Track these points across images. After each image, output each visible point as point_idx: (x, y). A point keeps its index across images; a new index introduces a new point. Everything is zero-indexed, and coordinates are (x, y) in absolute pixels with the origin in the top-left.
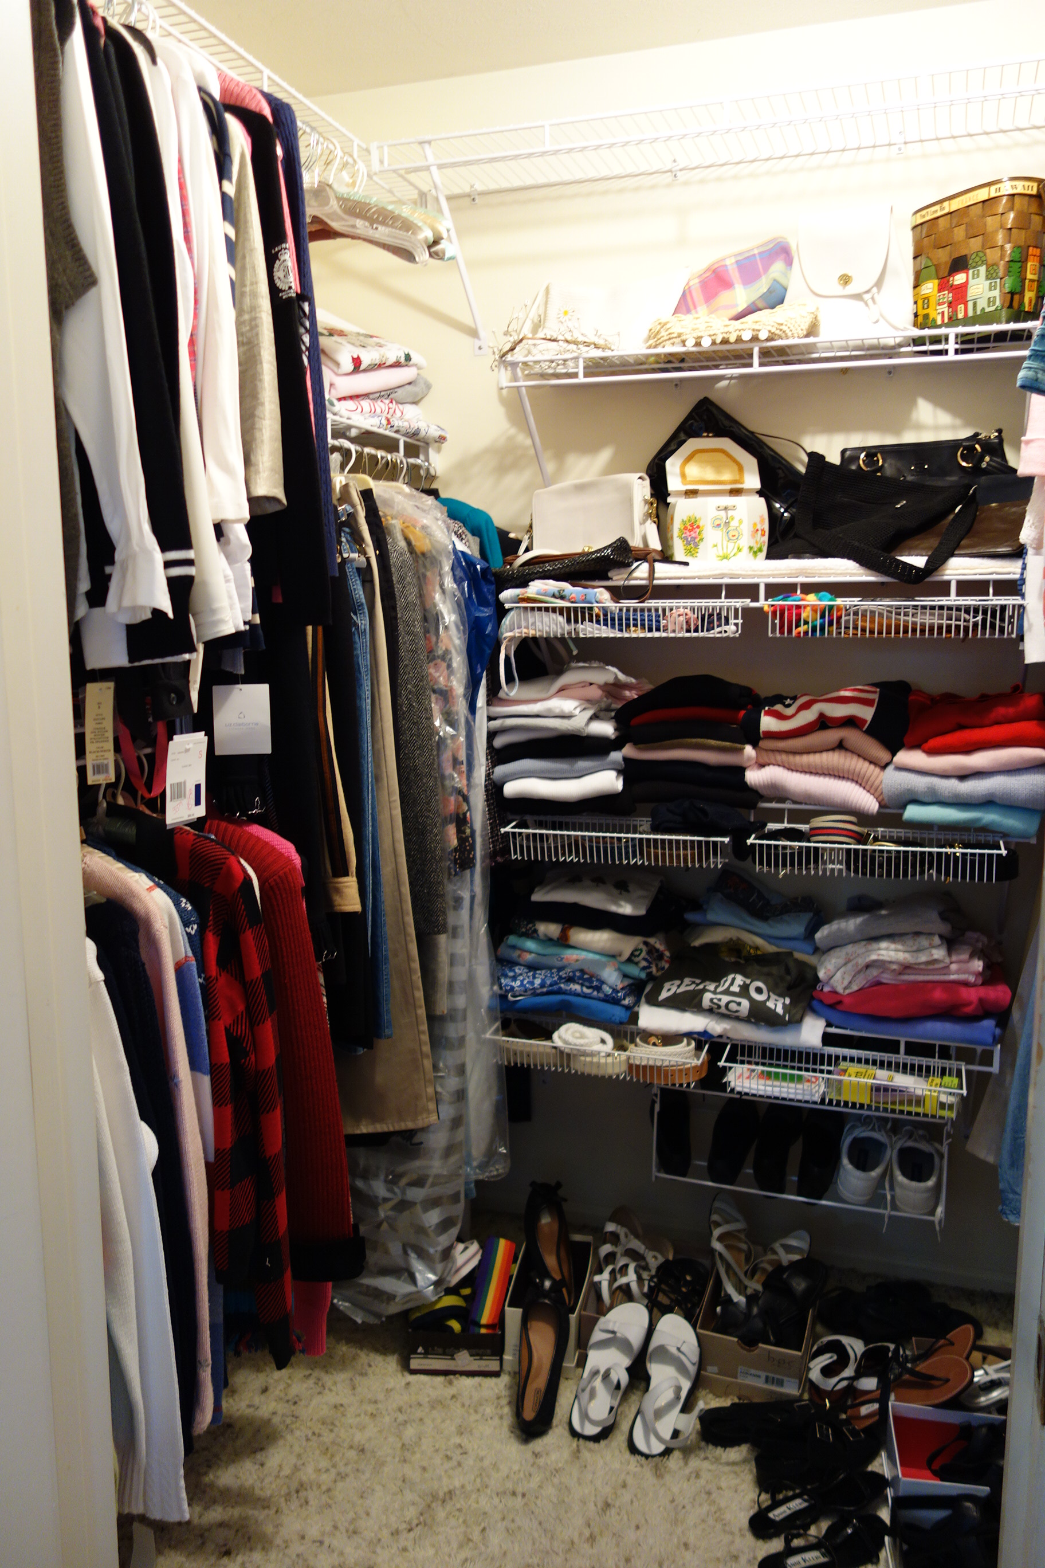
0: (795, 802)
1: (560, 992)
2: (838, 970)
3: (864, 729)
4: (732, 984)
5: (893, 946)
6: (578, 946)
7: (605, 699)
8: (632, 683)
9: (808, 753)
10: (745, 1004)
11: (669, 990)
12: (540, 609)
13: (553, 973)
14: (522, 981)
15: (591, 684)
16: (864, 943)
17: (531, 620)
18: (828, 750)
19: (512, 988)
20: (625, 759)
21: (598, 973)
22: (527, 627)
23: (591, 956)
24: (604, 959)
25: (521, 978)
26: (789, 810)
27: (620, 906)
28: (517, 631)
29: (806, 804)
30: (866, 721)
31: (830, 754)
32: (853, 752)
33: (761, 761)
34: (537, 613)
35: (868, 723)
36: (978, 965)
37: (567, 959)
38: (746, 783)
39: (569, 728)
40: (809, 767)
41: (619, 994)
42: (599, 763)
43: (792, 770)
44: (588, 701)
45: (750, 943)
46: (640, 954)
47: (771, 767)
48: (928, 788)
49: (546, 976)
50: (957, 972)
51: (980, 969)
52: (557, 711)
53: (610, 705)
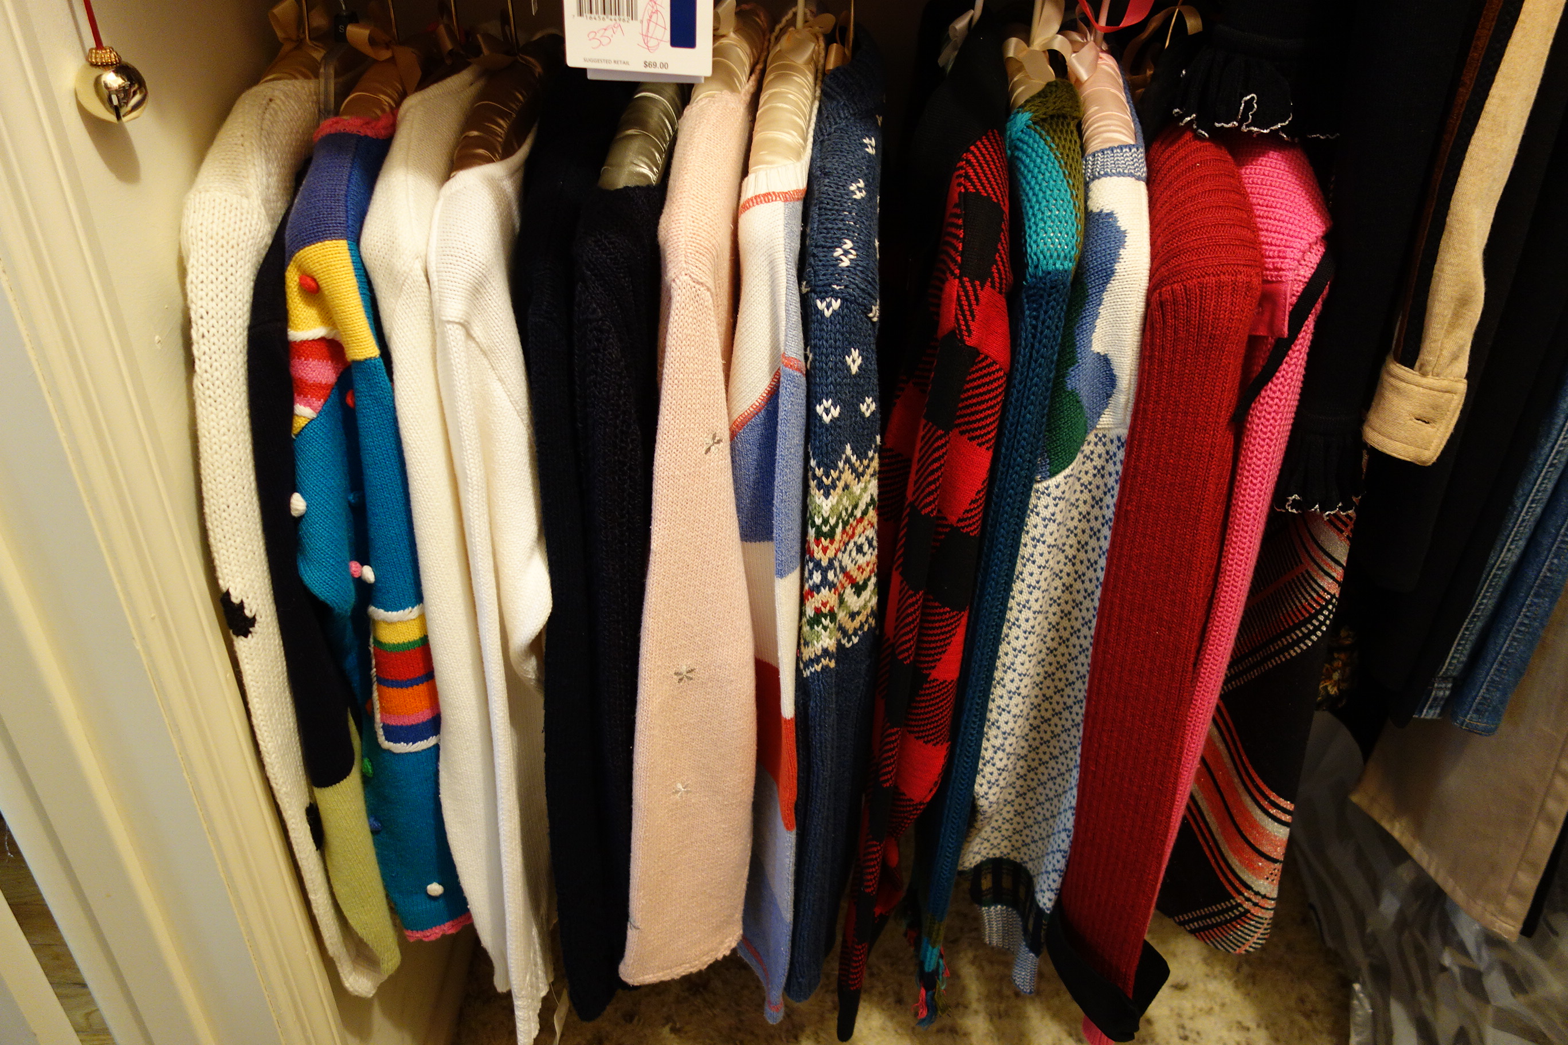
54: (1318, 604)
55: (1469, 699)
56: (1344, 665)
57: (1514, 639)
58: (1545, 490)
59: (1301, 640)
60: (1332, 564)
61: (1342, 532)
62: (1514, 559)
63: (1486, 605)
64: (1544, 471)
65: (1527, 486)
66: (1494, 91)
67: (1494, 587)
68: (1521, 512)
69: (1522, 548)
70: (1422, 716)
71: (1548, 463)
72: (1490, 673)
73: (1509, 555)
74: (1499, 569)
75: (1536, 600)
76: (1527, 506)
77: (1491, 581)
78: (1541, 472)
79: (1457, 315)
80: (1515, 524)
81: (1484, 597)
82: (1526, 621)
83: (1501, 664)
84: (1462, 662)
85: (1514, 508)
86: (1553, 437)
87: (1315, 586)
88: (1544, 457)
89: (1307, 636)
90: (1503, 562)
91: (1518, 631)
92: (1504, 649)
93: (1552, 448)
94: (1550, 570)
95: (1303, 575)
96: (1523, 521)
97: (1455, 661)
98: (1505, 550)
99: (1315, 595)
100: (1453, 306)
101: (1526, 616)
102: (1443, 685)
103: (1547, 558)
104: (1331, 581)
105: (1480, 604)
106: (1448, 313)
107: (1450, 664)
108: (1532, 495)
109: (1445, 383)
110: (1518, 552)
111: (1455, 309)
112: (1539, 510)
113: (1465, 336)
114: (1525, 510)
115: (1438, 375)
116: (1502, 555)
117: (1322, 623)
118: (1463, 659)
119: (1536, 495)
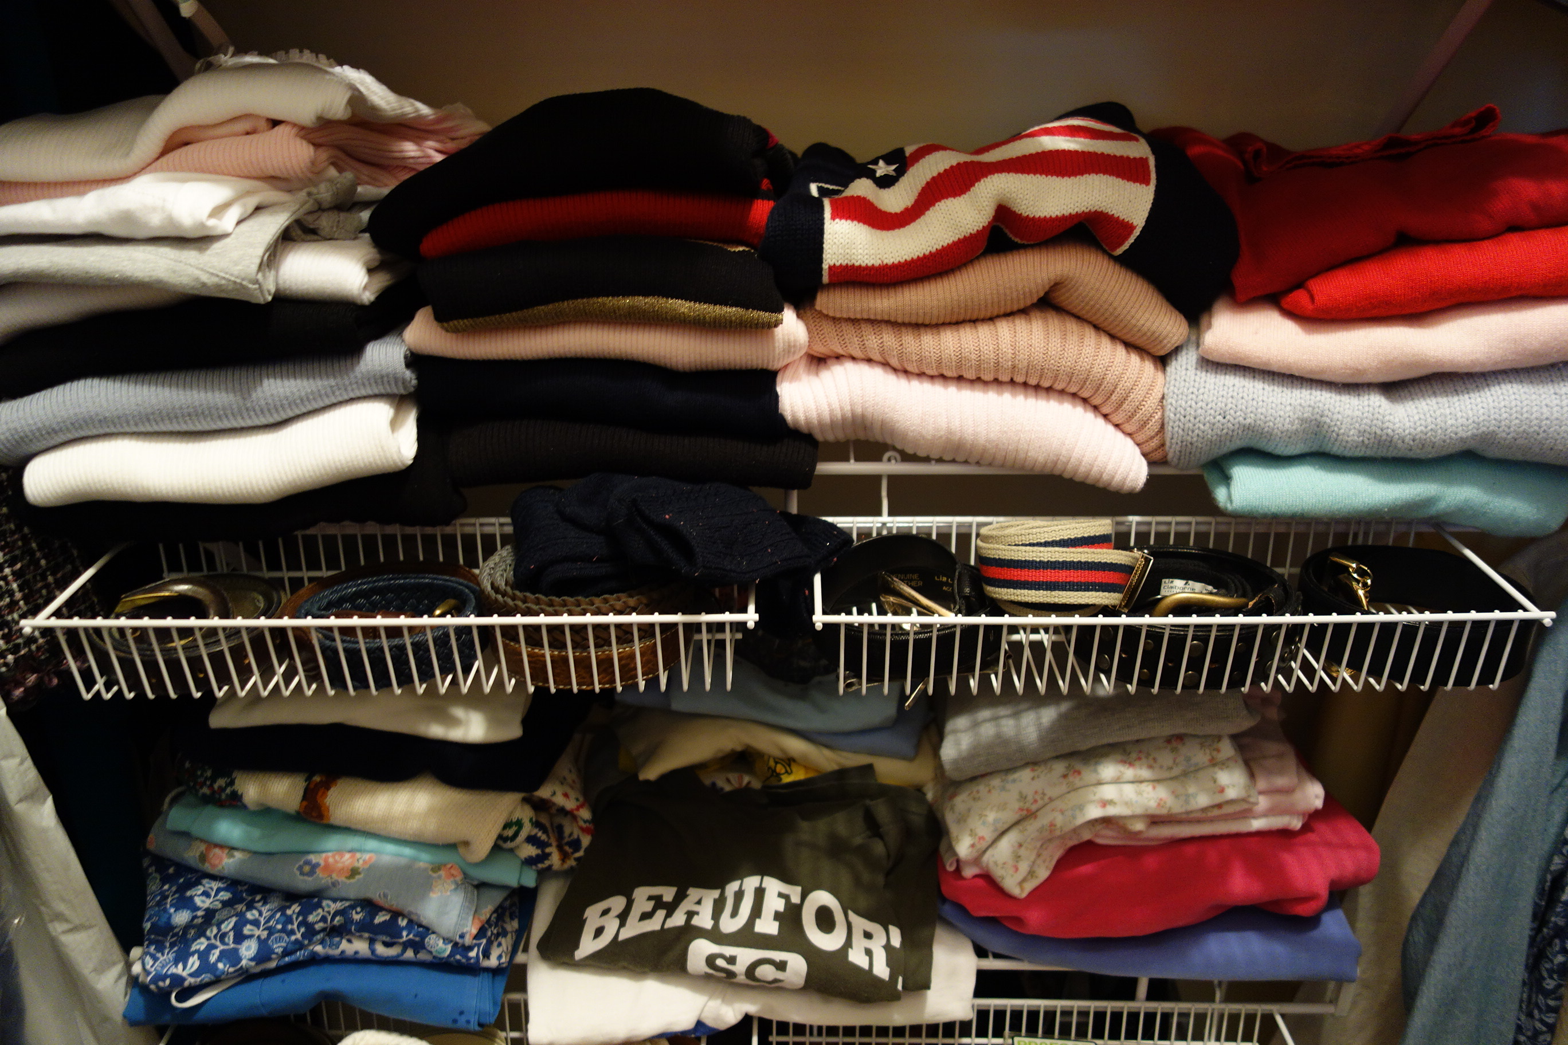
0: (907, 457)
1: (315, 960)
2: (1003, 833)
3: (1119, 251)
4: (757, 911)
5: (1129, 773)
6: (353, 827)
7: (333, 172)
8: (421, 117)
9: (956, 323)
10: (797, 964)
11: (599, 932)
13: (289, 920)
14: (204, 955)
15: (275, 123)
16: (1059, 767)
18: (1009, 315)
19: (177, 980)
20: (415, 360)
21: (411, 909)
23: (389, 854)
24: (425, 859)
25: (201, 944)
26: (893, 479)
27: (454, 722)
29: (940, 460)
30: (1129, 227)
31: (1021, 325)
32: (1079, 318)
33: (820, 349)
35: (1137, 232)
36: (1314, 794)
37: (327, 867)
38: (782, 419)
39: (205, 278)
40: (959, 364)
41: (473, 954)
42: (332, 382)
43: (906, 372)
44: (273, 180)
45: (777, 753)
46: (516, 835)
47: (849, 366)
48: (1303, 421)
49: (271, 931)
50: (1266, 814)
51: (1319, 803)
52: (155, 222)
53: (352, 189)
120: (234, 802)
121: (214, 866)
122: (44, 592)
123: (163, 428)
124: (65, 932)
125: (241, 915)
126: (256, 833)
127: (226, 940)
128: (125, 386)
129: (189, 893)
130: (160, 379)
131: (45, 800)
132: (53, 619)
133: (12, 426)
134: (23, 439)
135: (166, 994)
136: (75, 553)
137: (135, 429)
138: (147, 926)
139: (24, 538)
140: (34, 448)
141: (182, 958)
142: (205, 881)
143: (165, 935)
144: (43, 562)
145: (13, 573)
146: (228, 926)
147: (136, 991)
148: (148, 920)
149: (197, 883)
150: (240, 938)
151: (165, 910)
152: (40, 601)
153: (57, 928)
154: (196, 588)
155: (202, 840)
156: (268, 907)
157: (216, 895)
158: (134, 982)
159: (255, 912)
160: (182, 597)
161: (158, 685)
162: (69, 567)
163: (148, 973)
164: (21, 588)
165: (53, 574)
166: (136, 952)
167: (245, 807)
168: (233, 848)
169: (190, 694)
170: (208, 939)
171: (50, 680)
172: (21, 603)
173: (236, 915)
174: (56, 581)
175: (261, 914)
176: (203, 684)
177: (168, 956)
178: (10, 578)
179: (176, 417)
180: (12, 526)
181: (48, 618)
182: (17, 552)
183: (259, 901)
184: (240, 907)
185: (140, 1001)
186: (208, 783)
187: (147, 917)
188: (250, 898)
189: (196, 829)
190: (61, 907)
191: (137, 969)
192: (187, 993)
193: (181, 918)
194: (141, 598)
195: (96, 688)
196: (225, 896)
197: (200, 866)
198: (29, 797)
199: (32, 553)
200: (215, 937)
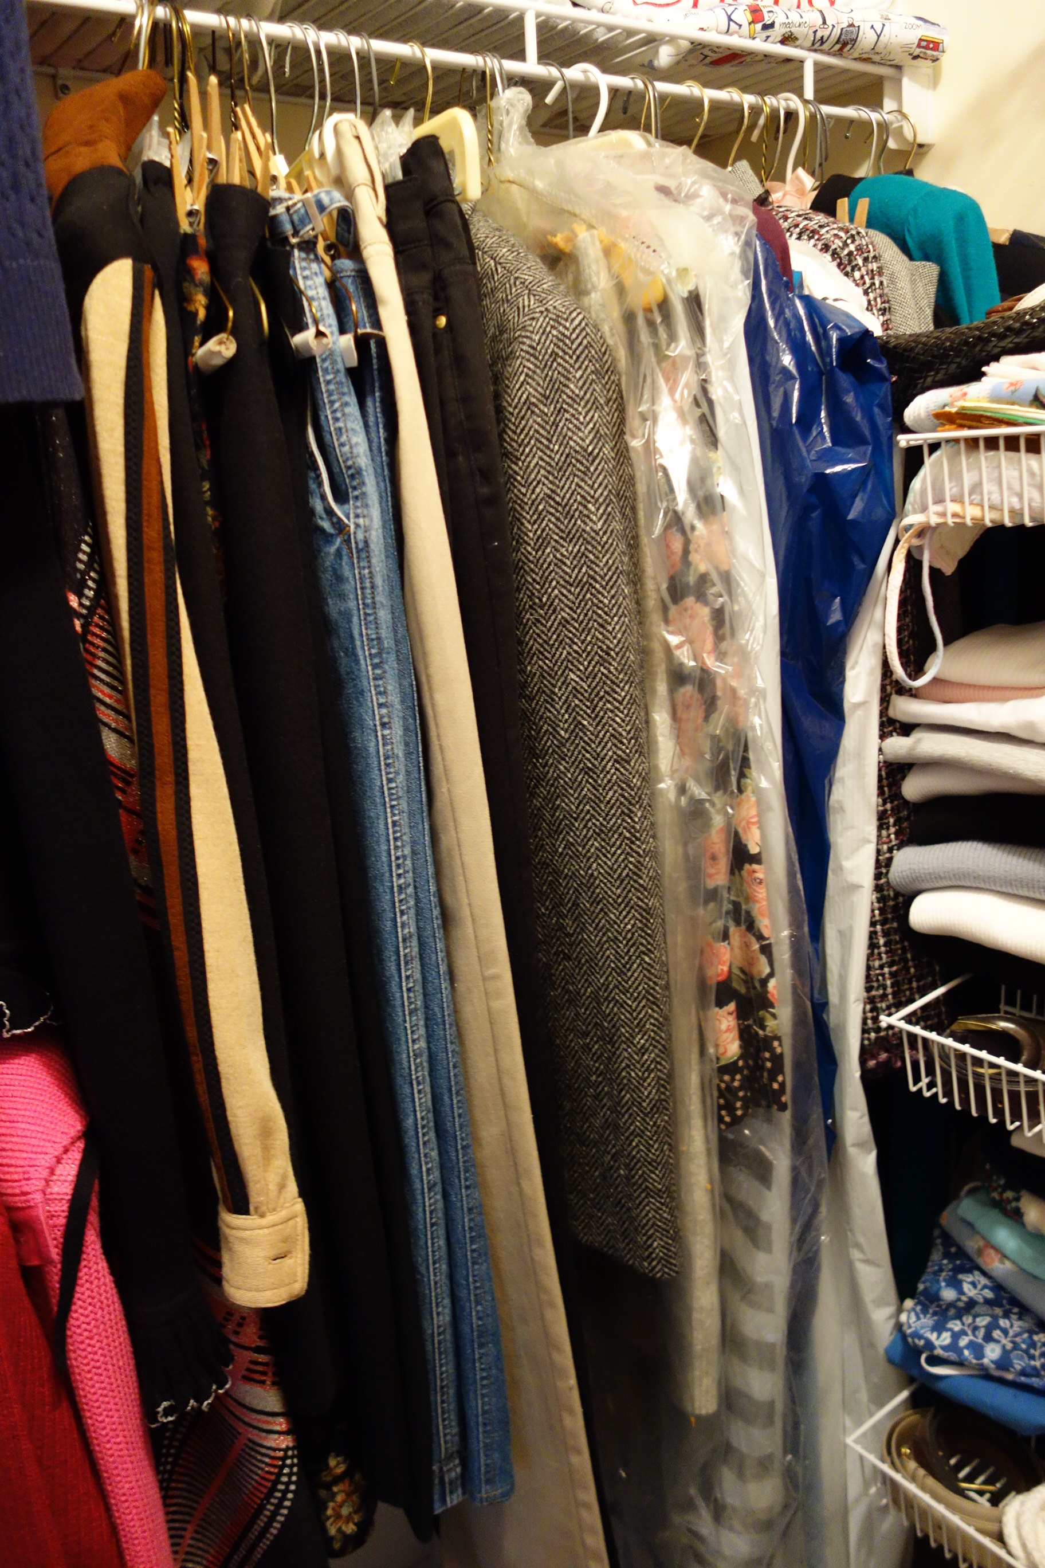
12: (992, 443)
13: (1034, 1345)
14: (956, 1336)
17: (968, 479)
19: (929, 1345)
22: (958, 499)
25: (956, 1326)
28: (933, 508)
34: (984, 456)
49: (1016, 1346)
54: (275, 1466)
55: (476, 1473)
56: (349, 1495)
57: (483, 1395)
58: (440, 1247)
59: (275, 1514)
60: (270, 1419)
61: (263, 1382)
62: (448, 1318)
63: (447, 1371)
64: (429, 1233)
65: (423, 1253)
66: (207, 947)
67: (445, 1352)
68: (429, 1277)
69: (449, 1305)
70: (449, 1505)
71: (428, 1225)
72: (480, 1439)
73: (441, 1318)
74: (439, 1334)
75: (482, 1351)
76: (431, 1269)
77: (439, 1349)
78: (426, 1236)
79: (266, 1149)
80: (430, 1289)
81: (441, 1366)
82: (485, 1374)
83: (485, 1424)
84: (455, 1435)
85: (423, 1276)
86: (420, 1201)
87: (264, 1451)
88: (422, 1222)
89: (279, 1506)
90: (439, 1327)
91: (483, 1386)
92: (480, 1410)
93: (424, 1211)
94: (479, 1319)
95: (247, 1446)
96: (436, 1283)
97: (448, 1438)
98: (435, 1316)
99: (267, 1460)
100: (258, 1142)
101: (482, 1370)
102: (451, 1465)
103: (471, 1308)
104: (276, 1436)
105: (442, 1374)
106: (258, 1151)
107: (446, 1442)
108: (430, 1257)
109: (283, 1214)
110: (447, 1311)
111: (262, 1143)
112: (444, 1267)
113: (282, 1164)
114: (432, 1274)
115: (274, 1210)
116: (435, 1322)
117: (287, 1484)
118: (455, 1430)
119: (434, 1256)
120: (1016, 1216)
121: (986, 1263)
122: (908, 993)
123: (1021, 893)
124: (859, 1260)
125: (995, 1318)
126: (1028, 1252)
127: (977, 1333)
128: (1000, 853)
129: (961, 1276)
130: (1028, 854)
131: (870, 1152)
132: (903, 1022)
133: (913, 867)
134: (918, 879)
135: (919, 1353)
136: (937, 968)
137: (999, 889)
138: (921, 1287)
139: (904, 949)
140: (924, 886)
141: (939, 1328)
142: (976, 1273)
143: (932, 1302)
144: (912, 970)
145: (890, 973)
146: (983, 1322)
147: (899, 1335)
148: (924, 1282)
149: (969, 1271)
150: (988, 1338)
151: (938, 1281)
152: (903, 999)
153: (856, 1255)
154: (1018, 1029)
155: (984, 1238)
156: (1020, 1323)
157: (981, 1290)
158: (899, 1327)
159: (1007, 1322)
160: (1004, 1034)
161: (965, 1100)
162: (930, 979)
163: (910, 1327)
164: (893, 985)
165: (918, 981)
166: (909, 1303)
167: (1023, 1225)
168: (1005, 1256)
169: (987, 1118)
170: (963, 1324)
171: (896, 1061)
172: (890, 997)
173: (992, 1316)
174: (918, 987)
175: (1012, 1326)
176: (999, 1113)
177: (928, 1321)
178: (887, 976)
179: (1033, 888)
180: (897, 938)
181: (900, 1020)
182: (896, 958)
183: (1015, 1314)
184: (998, 1311)
185: (900, 1347)
186: (1000, 1190)
187: (923, 1279)
188: (1008, 1307)
189: (981, 1224)
190: (862, 1240)
191: (903, 1317)
192: (934, 1360)
193: (948, 1294)
194: (973, 1024)
195: (920, 1084)
196: (989, 1294)
197: (975, 1257)
198: (860, 1145)
199: (906, 961)
200: (969, 1326)
